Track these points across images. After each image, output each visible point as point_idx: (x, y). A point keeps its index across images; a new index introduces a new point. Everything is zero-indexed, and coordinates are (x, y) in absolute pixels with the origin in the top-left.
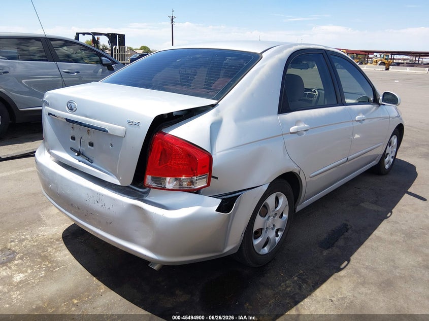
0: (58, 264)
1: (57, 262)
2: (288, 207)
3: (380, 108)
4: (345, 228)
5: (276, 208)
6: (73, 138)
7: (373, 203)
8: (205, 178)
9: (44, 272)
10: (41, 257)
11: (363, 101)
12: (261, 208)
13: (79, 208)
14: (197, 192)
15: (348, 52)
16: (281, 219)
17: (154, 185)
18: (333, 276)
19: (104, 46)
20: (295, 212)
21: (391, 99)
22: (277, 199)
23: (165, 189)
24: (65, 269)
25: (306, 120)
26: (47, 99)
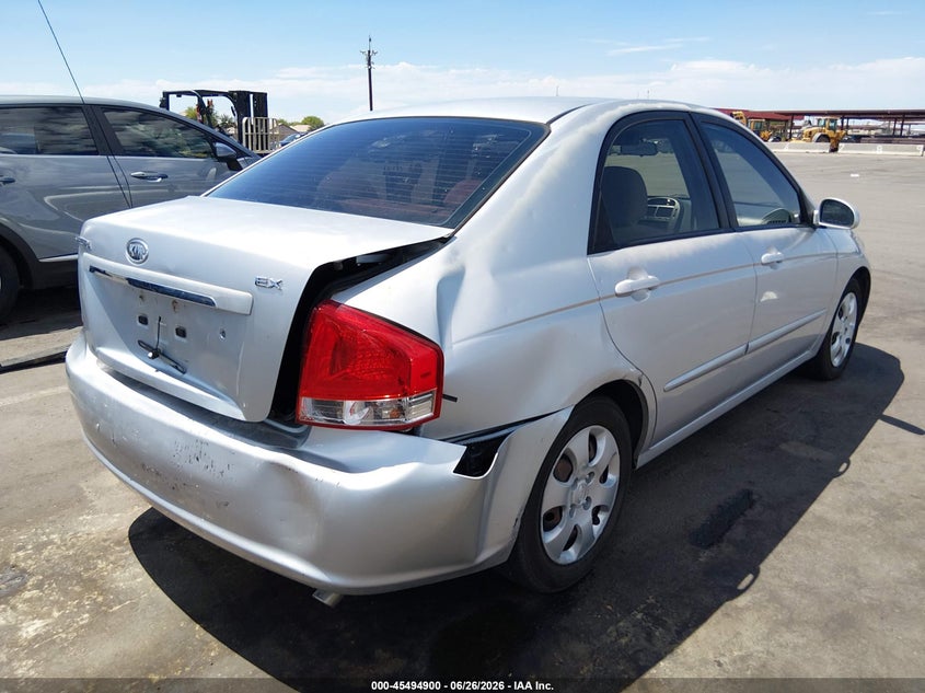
0: (119, 597)
1: (117, 593)
2: (618, 457)
3: (815, 234)
4: (747, 499)
5: (591, 460)
6: (143, 320)
7: (807, 444)
8: (429, 398)
9: (87, 615)
10: (82, 581)
11: (777, 221)
12: (557, 462)
13: (157, 474)
14: (413, 430)
15: (749, 115)
16: (602, 485)
17: (322, 419)
18: (723, 608)
19: (225, 119)
20: (634, 467)
21: (839, 214)
22: (593, 440)
23: (342, 426)
24: (133, 606)
25: (651, 266)
26: (88, 235)
